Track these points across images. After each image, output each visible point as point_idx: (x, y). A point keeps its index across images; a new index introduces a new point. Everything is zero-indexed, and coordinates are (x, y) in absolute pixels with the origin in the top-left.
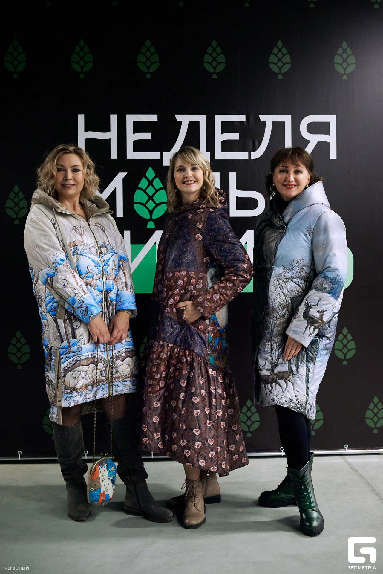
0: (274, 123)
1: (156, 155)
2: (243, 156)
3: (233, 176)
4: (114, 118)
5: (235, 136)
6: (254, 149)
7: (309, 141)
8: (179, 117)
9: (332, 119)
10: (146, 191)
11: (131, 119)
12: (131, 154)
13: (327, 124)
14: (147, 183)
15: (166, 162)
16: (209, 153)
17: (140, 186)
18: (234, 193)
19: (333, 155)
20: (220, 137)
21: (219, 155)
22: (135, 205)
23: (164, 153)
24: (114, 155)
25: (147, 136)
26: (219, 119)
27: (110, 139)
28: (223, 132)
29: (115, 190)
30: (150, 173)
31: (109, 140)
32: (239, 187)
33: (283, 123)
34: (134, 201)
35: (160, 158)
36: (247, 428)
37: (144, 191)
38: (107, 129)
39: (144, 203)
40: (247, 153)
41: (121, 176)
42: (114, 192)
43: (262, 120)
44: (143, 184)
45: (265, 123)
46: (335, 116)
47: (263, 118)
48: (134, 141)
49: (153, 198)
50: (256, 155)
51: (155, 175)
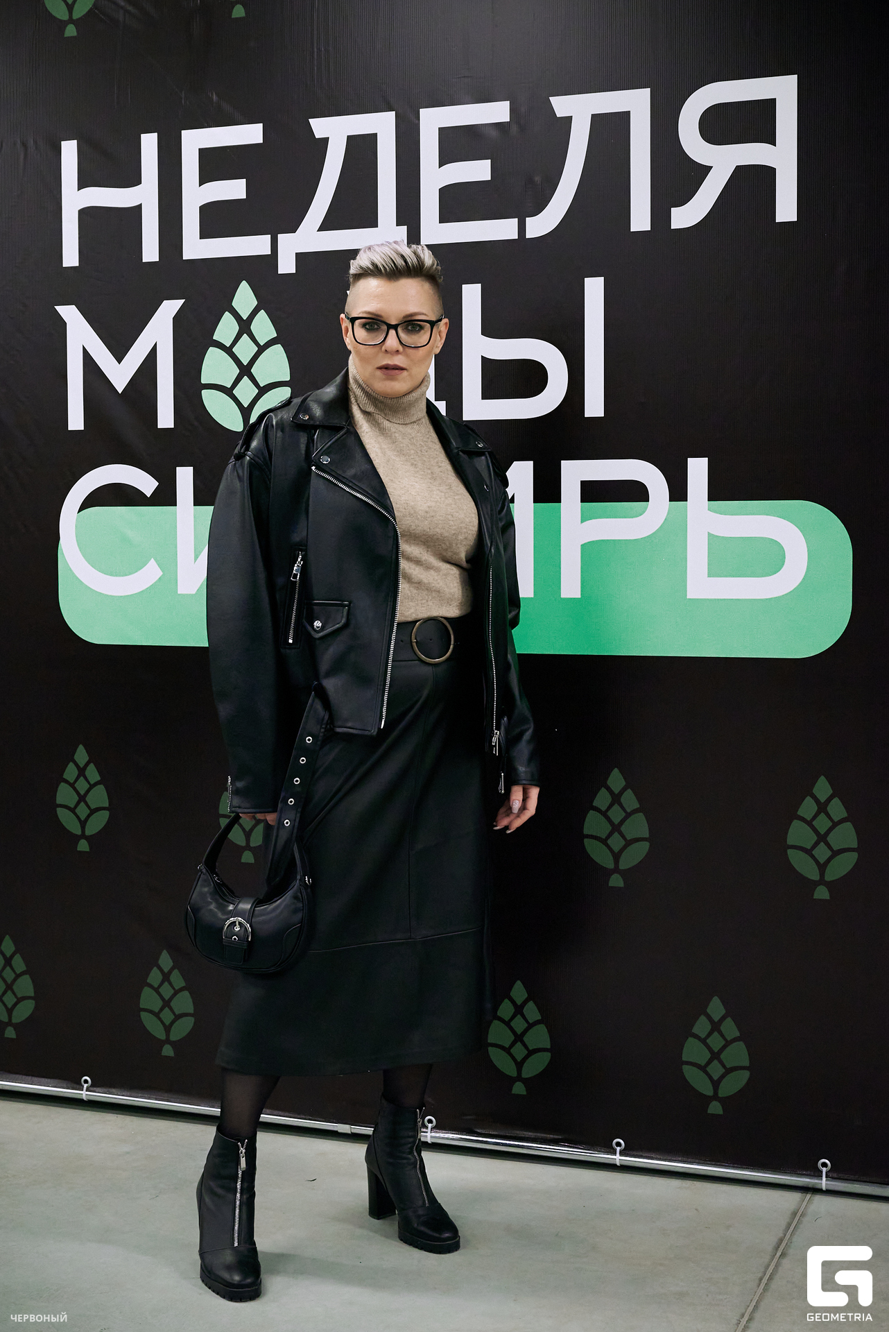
0: (596, 118)
1: (257, 245)
2: (503, 229)
3: (472, 295)
4: (149, 143)
5: (478, 171)
6: (537, 208)
7: (709, 169)
8: (321, 127)
9: (783, 91)
10: (234, 349)
11: (194, 141)
12: (195, 247)
13: (768, 107)
14: (237, 328)
15: (287, 265)
16: (405, 228)
17: (217, 336)
18: (477, 347)
19: (786, 209)
20: (435, 177)
21: (433, 231)
22: (204, 392)
23: (280, 236)
24: (151, 252)
25: (235, 189)
27: (140, 207)
28: (445, 158)
29: (154, 351)
30: (245, 299)
31: (138, 210)
32: (492, 327)
33: (625, 116)
34: (204, 381)
35: (269, 252)
36: (514, 1067)
37: (229, 351)
38: (132, 178)
39: (229, 386)
40: (515, 221)
41: (170, 308)
42: (152, 356)
43: (560, 113)
44: (226, 329)
45: (568, 120)
46: (795, 77)
47: (562, 105)
48: (201, 207)
49: (252, 370)
50: (541, 225)
51: (255, 303)
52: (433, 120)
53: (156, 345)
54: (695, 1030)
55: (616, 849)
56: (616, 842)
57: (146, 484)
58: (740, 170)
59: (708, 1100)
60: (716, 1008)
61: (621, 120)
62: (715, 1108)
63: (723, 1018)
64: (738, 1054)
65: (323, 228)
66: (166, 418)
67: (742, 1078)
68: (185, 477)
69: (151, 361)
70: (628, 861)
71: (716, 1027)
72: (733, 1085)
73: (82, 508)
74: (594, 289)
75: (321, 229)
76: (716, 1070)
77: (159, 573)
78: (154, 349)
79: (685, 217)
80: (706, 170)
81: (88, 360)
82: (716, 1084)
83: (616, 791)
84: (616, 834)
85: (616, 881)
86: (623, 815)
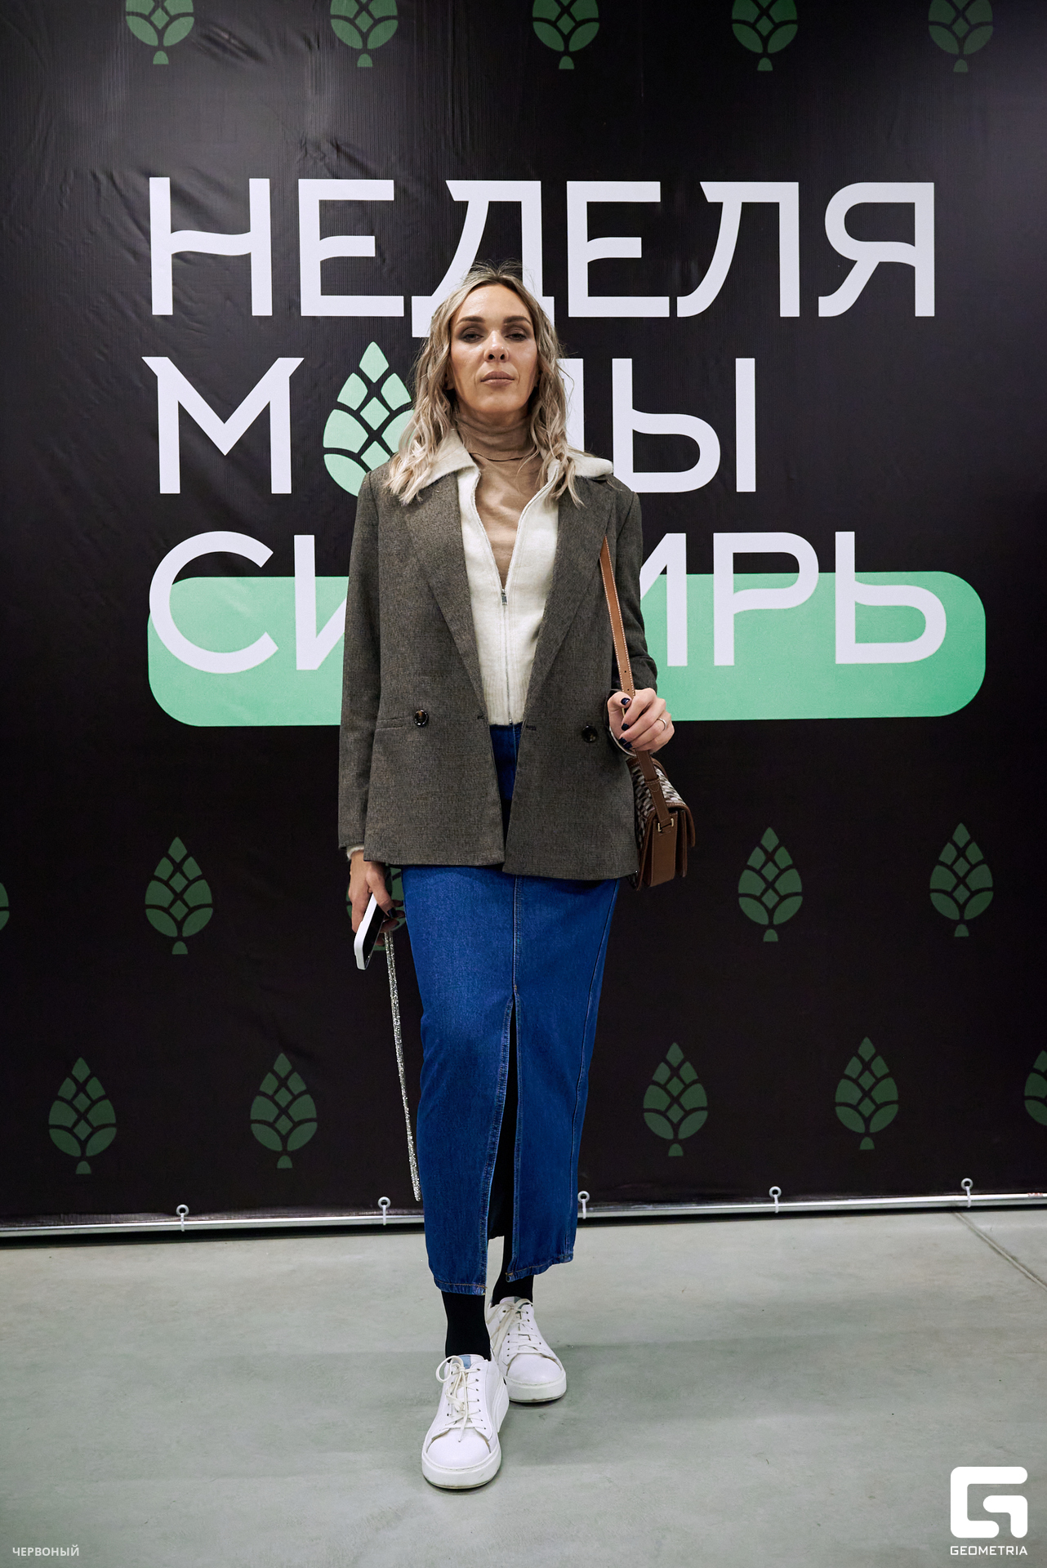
0: (746, 207)
1: (389, 306)
2: (654, 307)
3: (622, 370)
4: (260, 191)
5: (629, 247)
6: (688, 288)
7: (854, 263)
8: (459, 189)
9: (921, 196)
10: (361, 414)
11: (313, 193)
12: (315, 303)
13: (907, 210)
14: (365, 391)
16: (552, 298)
17: (342, 398)
18: (627, 421)
19: (925, 304)
20: (583, 250)
21: (583, 304)
22: (327, 457)
23: (414, 298)
24: (262, 304)
25: (361, 246)
26: (581, 194)
27: (248, 256)
28: (594, 233)
29: (266, 411)
30: (374, 360)
31: (246, 259)
32: (644, 402)
33: (775, 207)
34: (327, 444)
35: (401, 314)
36: (671, 1130)
37: (356, 414)
38: (241, 225)
39: (356, 452)
40: (666, 299)
41: (285, 367)
42: (266, 415)
43: (710, 198)
44: (352, 391)
45: (719, 206)
46: (932, 184)
47: (713, 191)
48: (323, 263)
49: (383, 436)
50: (693, 305)
51: (386, 366)
53: (269, 404)
54: (847, 1072)
55: (771, 905)
56: (770, 899)
57: (258, 552)
58: (882, 267)
59: (860, 1137)
60: (867, 1048)
62: (867, 1144)
63: (873, 1058)
64: (888, 1090)
66: (281, 481)
67: (892, 1111)
68: (304, 547)
69: (264, 419)
70: (781, 917)
71: (867, 1066)
72: (884, 1118)
73: (179, 578)
74: (745, 370)
76: (867, 1107)
77: (274, 648)
78: (267, 409)
79: (832, 306)
80: (851, 264)
81: (184, 417)
82: (867, 1122)
83: (770, 849)
84: (770, 891)
85: (771, 936)
86: (777, 871)
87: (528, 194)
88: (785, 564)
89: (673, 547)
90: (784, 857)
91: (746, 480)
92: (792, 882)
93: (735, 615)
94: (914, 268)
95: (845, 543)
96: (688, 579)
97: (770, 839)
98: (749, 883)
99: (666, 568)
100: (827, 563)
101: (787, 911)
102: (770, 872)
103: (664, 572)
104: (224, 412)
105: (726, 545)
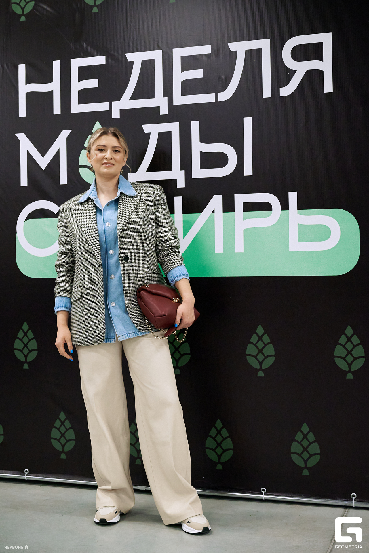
0: (247, 52)
1: (103, 106)
2: (208, 98)
3: (195, 126)
4: (57, 65)
5: (198, 74)
6: (223, 89)
7: (295, 71)
8: (130, 57)
9: (326, 39)
11: (76, 64)
12: (76, 108)
13: (320, 45)
15: (116, 115)
16: (166, 98)
18: (198, 147)
19: (328, 87)
20: (179, 77)
21: (179, 99)
22: (80, 169)
23: (113, 102)
24: (57, 110)
25: (94, 83)
27: (52, 91)
28: (183, 69)
29: (58, 152)
32: (204, 139)
34: (80, 164)
35: (108, 109)
36: (217, 458)
38: (49, 79)
40: (214, 94)
41: (65, 134)
42: (58, 154)
43: (232, 50)
46: (331, 33)
47: (233, 46)
48: (79, 91)
50: (225, 96)
52: (178, 54)
53: (59, 149)
54: (296, 438)
55: (261, 360)
56: (260, 357)
57: (54, 208)
58: (308, 72)
59: (302, 469)
60: (305, 428)
61: (258, 52)
62: (306, 472)
63: (308, 433)
64: (315, 448)
65: (132, 98)
66: (63, 180)
67: (317, 458)
69: (57, 156)
70: (265, 365)
71: (305, 436)
72: (314, 461)
73: (27, 219)
74: (248, 122)
75: (131, 99)
76: (305, 455)
78: (58, 151)
79: (286, 91)
81: (29, 156)
82: (306, 462)
83: (260, 335)
84: (260, 354)
85: (261, 374)
86: (263, 345)
87: (157, 56)
88: (266, 207)
89: (217, 201)
90: (266, 339)
91: (248, 171)
92: (270, 350)
93: (244, 230)
94: (323, 71)
95: (293, 197)
96: (223, 214)
97: (260, 330)
98: (251, 349)
99: (214, 210)
100: (285, 206)
101: (269, 363)
102: (260, 345)
103: (213, 212)
104: (43, 154)
105: (240, 199)
